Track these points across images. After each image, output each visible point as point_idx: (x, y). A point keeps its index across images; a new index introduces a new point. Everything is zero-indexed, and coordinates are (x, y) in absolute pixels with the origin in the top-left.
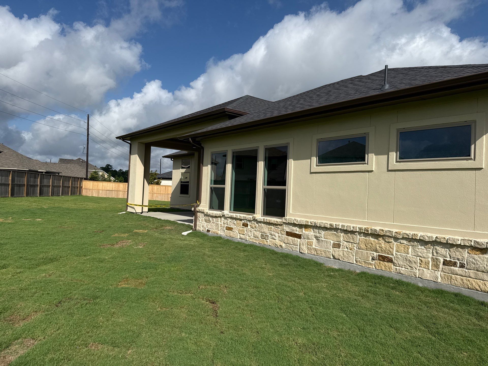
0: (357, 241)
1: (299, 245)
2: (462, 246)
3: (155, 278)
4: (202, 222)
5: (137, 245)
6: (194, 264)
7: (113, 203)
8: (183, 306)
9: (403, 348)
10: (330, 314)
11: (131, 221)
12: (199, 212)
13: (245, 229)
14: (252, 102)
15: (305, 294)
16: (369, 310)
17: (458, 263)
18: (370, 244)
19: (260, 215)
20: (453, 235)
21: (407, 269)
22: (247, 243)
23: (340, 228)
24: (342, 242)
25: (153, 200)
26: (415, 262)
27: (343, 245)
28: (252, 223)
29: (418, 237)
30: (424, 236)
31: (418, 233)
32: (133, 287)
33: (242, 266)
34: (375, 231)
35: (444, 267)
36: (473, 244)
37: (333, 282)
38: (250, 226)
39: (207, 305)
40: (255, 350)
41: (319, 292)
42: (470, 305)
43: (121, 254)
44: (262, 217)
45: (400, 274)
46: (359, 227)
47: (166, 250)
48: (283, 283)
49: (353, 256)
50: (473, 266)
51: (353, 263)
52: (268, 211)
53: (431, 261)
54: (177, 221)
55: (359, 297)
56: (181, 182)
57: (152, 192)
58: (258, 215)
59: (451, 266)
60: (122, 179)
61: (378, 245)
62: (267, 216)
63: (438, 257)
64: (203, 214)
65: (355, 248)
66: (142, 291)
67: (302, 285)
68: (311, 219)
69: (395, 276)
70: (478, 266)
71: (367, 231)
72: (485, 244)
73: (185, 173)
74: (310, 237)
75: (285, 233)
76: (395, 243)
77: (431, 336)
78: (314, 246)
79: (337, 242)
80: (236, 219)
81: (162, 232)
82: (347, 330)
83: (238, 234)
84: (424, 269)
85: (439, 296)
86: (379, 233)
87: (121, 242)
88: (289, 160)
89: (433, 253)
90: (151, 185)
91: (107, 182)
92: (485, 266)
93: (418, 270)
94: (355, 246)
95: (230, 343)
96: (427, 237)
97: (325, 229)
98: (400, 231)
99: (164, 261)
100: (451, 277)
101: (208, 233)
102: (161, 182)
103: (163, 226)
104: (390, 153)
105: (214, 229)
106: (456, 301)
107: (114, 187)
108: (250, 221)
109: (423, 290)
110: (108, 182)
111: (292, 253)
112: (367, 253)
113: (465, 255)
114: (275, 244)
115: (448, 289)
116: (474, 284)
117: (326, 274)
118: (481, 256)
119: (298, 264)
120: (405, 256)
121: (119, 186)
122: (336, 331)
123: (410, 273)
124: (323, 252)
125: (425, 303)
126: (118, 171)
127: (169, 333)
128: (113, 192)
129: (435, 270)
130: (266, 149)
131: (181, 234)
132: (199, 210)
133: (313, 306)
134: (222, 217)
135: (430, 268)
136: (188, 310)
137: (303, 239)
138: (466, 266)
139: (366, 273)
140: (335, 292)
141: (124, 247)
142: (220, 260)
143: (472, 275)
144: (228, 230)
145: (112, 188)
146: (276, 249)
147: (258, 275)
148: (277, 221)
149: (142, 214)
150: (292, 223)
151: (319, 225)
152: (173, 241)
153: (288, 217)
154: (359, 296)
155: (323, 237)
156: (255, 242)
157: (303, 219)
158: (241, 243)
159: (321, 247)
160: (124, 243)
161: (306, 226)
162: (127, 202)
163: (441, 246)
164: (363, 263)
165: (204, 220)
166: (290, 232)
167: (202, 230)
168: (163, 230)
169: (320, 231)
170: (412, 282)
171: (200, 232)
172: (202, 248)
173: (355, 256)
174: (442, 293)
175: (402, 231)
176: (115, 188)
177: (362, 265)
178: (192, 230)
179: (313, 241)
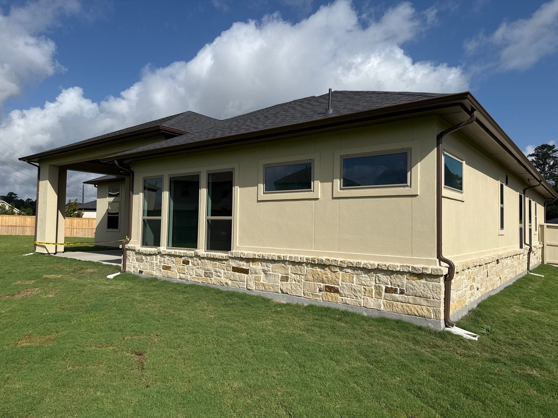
0: (304, 272)
1: (247, 281)
2: (402, 273)
3: (67, 332)
4: (133, 262)
5: (46, 293)
6: (120, 312)
7: (16, 243)
8: (102, 361)
9: (340, 380)
10: (271, 353)
11: (40, 265)
12: (129, 249)
13: (186, 267)
14: (195, 119)
15: (247, 334)
16: (312, 345)
17: (399, 290)
18: (317, 275)
19: (204, 250)
20: (393, 262)
21: (352, 299)
22: (188, 283)
23: (288, 259)
24: (290, 274)
25: (72, 237)
26: (359, 291)
27: (291, 277)
28: (194, 260)
29: (362, 265)
30: (367, 264)
31: (362, 260)
32: (38, 344)
33: (180, 311)
34: (321, 261)
35: (386, 295)
36: (410, 270)
37: (279, 318)
38: (192, 263)
39: (132, 357)
40: (184, 401)
41: (263, 331)
42: (408, 331)
43: (24, 306)
44: (205, 252)
45: (346, 304)
46: (306, 258)
47: (85, 298)
48: (225, 324)
49: (301, 288)
50: (412, 291)
51: (301, 297)
52: (212, 245)
53: (374, 290)
54: (101, 262)
55: (304, 332)
56: (109, 213)
57: (72, 226)
58: (201, 250)
59: (392, 293)
60: (30, 211)
61: (324, 276)
62: (212, 251)
63: (380, 285)
64: (133, 252)
65: (303, 280)
66: (48, 349)
67: (246, 324)
68: (259, 252)
69: (342, 306)
70: (416, 291)
71: (314, 261)
72: (421, 269)
73: (113, 202)
74: (258, 272)
75: (231, 269)
76: (341, 273)
77: (369, 365)
78: (262, 281)
79: (286, 274)
80: (175, 256)
81: (80, 276)
82: (287, 368)
83: (178, 273)
84: (368, 298)
85: (382, 324)
86: (326, 263)
87: (24, 292)
88: (235, 187)
89: (375, 281)
90: (70, 218)
91: (8, 216)
92: (422, 291)
93: (362, 299)
94: (303, 278)
95: (155, 397)
96: (369, 265)
97: (273, 261)
98: (344, 259)
99: (81, 311)
100: (393, 305)
101: (140, 275)
102: (83, 215)
103: (83, 269)
104: (334, 180)
105: (148, 269)
106: (396, 328)
107: (18, 221)
108: (191, 257)
109: (366, 319)
110: (10, 216)
111: (238, 290)
112: (314, 285)
113: (404, 281)
114: (220, 281)
115: (391, 316)
116: (413, 310)
117: (273, 310)
118: (418, 281)
119: (244, 302)
120: (350, 286)
121: (25, 221)
122: (276, 370)
123: (355, 303)
124: (271, 287)
125: (368, 333)
126: (25, 201)
127: (80, 394)
128: (18, 228)
129: (378, 298)
130: (209, 174)
131: (106, 277)
132: (129, 247)
133: (255, 346)
134: (157, 254)
135: (374, 296)
136: (107, 366)
137: (250, 274)
138: (405, 292)
139: (313, 306)
140: (280, 329)
141: (28, 296)
142: (153, 305)
143: (411, 301)
144: (165, 270)
145: (16, 223)
146: (221, 288)
147: (197, 318)
148: (222, 255)
149: (56, 255)
150: (238, 257)
151: (267, 258)
152: (94, 287)
153: (234, 251)
154: (304, 330)
155: (271, 271)
156: (197, 281)
157: (250, 252)
158: (181, 284)
159: (269, 281)
160: (28, 293)
161: (254, 260)
162: (35, 240)
163: (383, 274)
164: (311, 295)
165: (135, 259)
166: (236, 267)
167: (132, 272)
168: (83, 273)
169: (269, 264)
170: (358, 312)
171: (130, 274)
172: (132, 293)
173: (303, 289)
174: (385, 321)
175: (347, 260)
176: (20, 223)
177: (310, 298)
178: (121, 272)
179: (260, 275)
